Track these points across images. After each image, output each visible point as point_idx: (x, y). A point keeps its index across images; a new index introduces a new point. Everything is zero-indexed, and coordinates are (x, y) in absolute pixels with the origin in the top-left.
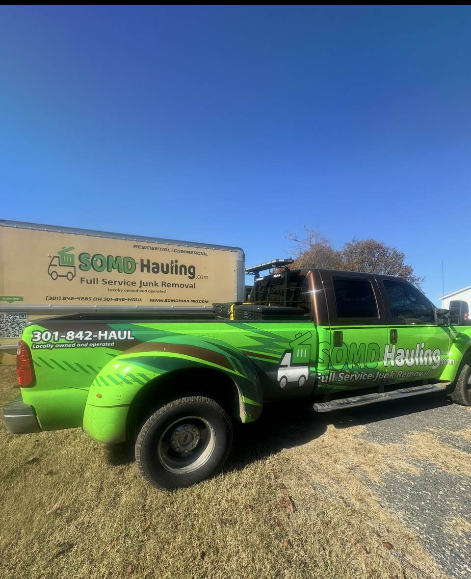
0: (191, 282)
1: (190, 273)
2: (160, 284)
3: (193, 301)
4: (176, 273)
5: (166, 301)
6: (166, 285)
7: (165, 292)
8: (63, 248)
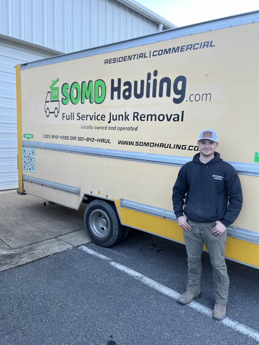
0: (177, 109)
1: (177, 92)
2: (131, 117)
3: (178, 147)
4: (154, 96)
5: (137, 144)
6: (139, 117)
7: (136, 129)
8: (52, 82)
